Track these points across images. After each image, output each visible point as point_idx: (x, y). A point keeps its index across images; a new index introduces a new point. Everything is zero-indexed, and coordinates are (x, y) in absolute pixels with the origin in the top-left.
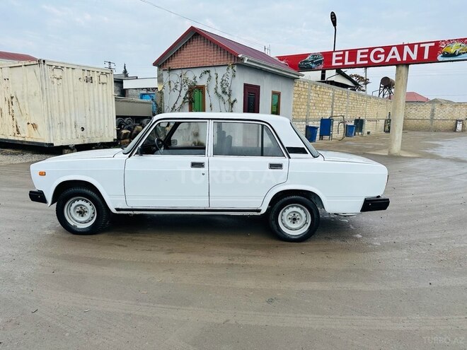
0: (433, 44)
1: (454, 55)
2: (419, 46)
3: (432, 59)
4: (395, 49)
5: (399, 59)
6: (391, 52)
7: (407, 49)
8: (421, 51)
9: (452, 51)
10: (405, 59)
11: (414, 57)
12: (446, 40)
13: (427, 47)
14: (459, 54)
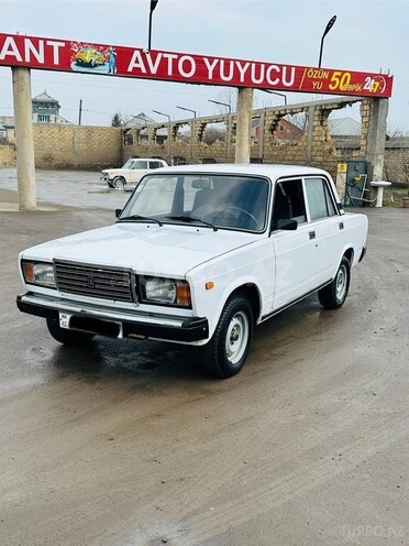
0: (63, 45)
1: (89, 65)
2: (45, 43)
3: (64, 66)
4: (10, 41)
5: (19, 59)
6: (6, 46)
7: (28, 44)
8: (49, 51)
9: (87, 59)
10: (28, 59)
11: (41, 58)
12: (79, 41)
13: (56, 46)
14: (96, 65)
